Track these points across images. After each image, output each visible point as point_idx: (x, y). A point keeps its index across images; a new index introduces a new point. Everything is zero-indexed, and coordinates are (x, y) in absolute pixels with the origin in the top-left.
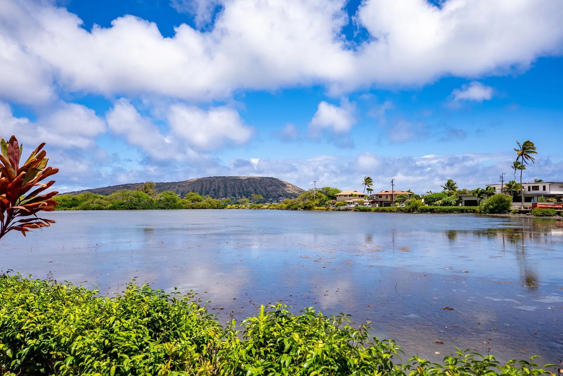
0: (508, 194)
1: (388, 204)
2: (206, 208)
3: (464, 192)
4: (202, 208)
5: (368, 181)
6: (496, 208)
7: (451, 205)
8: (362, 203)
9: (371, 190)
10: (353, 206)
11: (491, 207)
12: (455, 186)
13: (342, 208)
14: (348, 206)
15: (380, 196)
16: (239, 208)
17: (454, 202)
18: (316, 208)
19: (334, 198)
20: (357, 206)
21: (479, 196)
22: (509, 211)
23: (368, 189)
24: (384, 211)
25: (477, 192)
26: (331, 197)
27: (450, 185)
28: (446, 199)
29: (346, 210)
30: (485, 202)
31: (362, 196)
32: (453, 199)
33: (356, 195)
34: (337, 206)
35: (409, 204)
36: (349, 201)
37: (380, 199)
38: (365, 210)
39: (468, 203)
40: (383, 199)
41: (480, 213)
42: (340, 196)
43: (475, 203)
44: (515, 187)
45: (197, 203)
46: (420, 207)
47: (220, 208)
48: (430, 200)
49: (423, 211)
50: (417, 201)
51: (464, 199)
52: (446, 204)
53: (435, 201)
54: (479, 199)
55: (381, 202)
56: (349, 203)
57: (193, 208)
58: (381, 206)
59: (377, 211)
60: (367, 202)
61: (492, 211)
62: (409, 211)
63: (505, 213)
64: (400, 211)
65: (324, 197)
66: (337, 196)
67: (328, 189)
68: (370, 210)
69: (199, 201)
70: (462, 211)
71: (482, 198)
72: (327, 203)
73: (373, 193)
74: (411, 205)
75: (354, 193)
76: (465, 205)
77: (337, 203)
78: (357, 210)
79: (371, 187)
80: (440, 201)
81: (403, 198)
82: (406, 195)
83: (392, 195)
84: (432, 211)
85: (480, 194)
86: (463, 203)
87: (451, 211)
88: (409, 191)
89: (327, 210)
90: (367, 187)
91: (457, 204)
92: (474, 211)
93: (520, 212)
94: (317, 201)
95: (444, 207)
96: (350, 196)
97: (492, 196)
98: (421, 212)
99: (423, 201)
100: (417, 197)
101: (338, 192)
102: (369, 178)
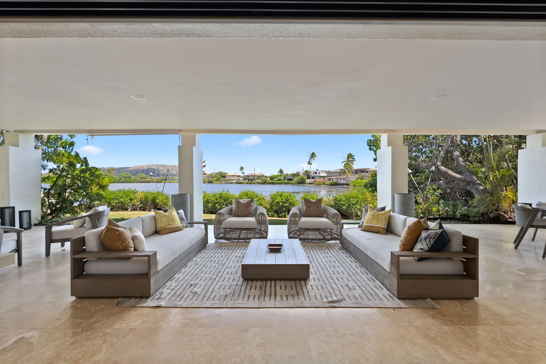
0: (305, 176)
1: (252, 180)
2: (150, 182)
3: (287, 175)
4: (148, 182)
5: (242, 168)
6: (300, 182)
7: (281, 181)
8: (239, 180)
9: (244, 173)
10: (234, 181)
11: (298, 181)
12: (283, 172)
13: (229, 182)
14: (232, 181)
15: (248, 176)
16: (170, 182)
17: (282, 179)
18: (216, 182)
19: (224, 177)
20: (237, 181)
21: (293, 177)
22: (306, 183)
23: (242, 173)
24: (250, 183)
25: (292, 174)
26: (223, 176)
27: (281, 171)
28: (279, 178)
29: (231, 183)
30: (296, 179)
31: (239, 176)
32: (282, 178)
33: (236, 176)
34: (226, 181)
35: (263, 180)
36: (232, 179)
37: (248, 178)
38: (241, 183)
39: (289, 180)
40: (250, 178)
41: (294, 184)
42: (228, 176)
43: (291, 180)
44: (308, 172)
45: (145, 180)
46: (267, 182)
47: (159, 182)
48: (272, 178)
49: (269, 183)
50: (266, 179)
51: (287, 178)
52: (279, 180)
53: (274, 179)
54: (293, 178)
55: (249, 179)
56: (232, 180)
57: (142, 182)
58: (249, 181)
59: (247, 183)
60: (241, 179)
61: (298, 183)
62: (262, 184)
63: (304, 184)
64: (259, 183)
65: (219, 177)
66: (226, 176)
67: (221, 172)
68: (243, 183)
69: (145, 179)
70: (286, 183)
71: (295, 177)
72: (221, 179)
73: (245, 175)
74: (264, 181)
75: (235, 175)
76: (287, 181)
77: (227, 180)
78: (237, 183)
79: (243, 172)
80: (277, 179)
81: (259, 177)
82: (261, 176)
83: (254, 176)
84: (273, 183)
85: (294, 175)
86: (287, 179)
87: (281, 184)
88: (262, 174)
89: (221, 183)
90: (241, 172)
91: (284, 180)
92: (291, 183)
93: (310, 184)
94: (215, 179)
95: (278, 182)
96: (233, 176)
97: (299, 176)
98: (268, 184)
99: (269, 178)
100: (266, 177)
101: (227, 174)
102: (242, 167)
